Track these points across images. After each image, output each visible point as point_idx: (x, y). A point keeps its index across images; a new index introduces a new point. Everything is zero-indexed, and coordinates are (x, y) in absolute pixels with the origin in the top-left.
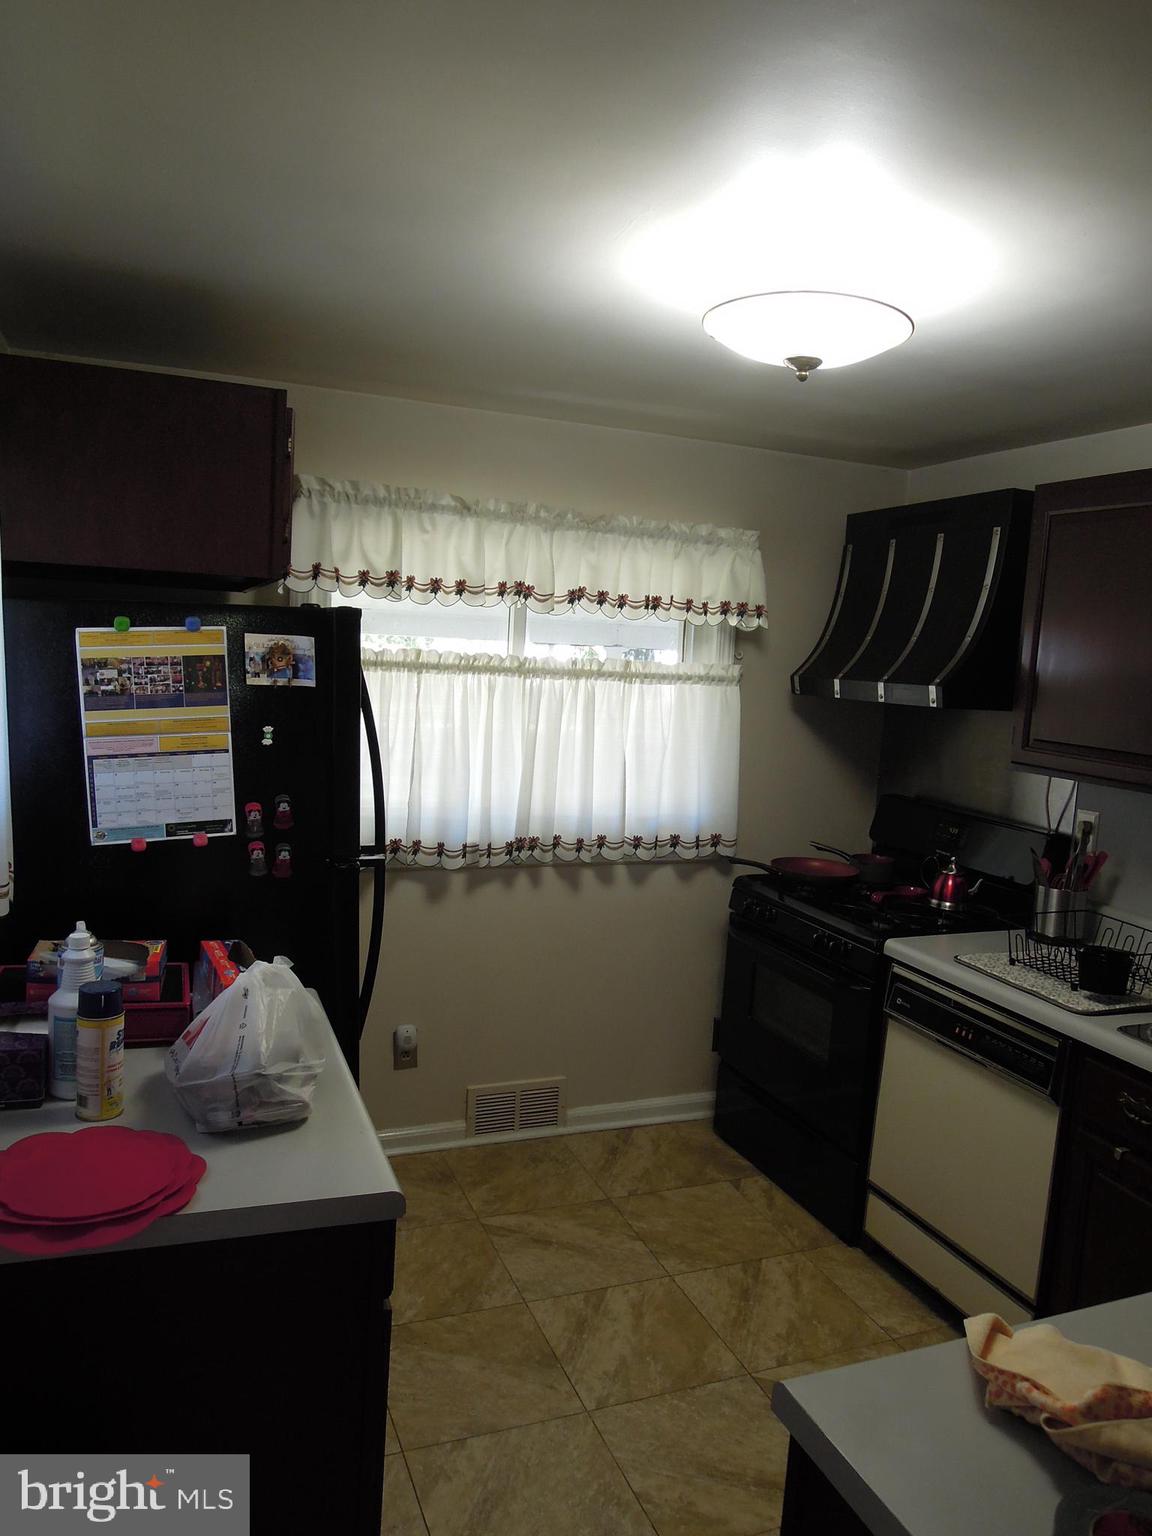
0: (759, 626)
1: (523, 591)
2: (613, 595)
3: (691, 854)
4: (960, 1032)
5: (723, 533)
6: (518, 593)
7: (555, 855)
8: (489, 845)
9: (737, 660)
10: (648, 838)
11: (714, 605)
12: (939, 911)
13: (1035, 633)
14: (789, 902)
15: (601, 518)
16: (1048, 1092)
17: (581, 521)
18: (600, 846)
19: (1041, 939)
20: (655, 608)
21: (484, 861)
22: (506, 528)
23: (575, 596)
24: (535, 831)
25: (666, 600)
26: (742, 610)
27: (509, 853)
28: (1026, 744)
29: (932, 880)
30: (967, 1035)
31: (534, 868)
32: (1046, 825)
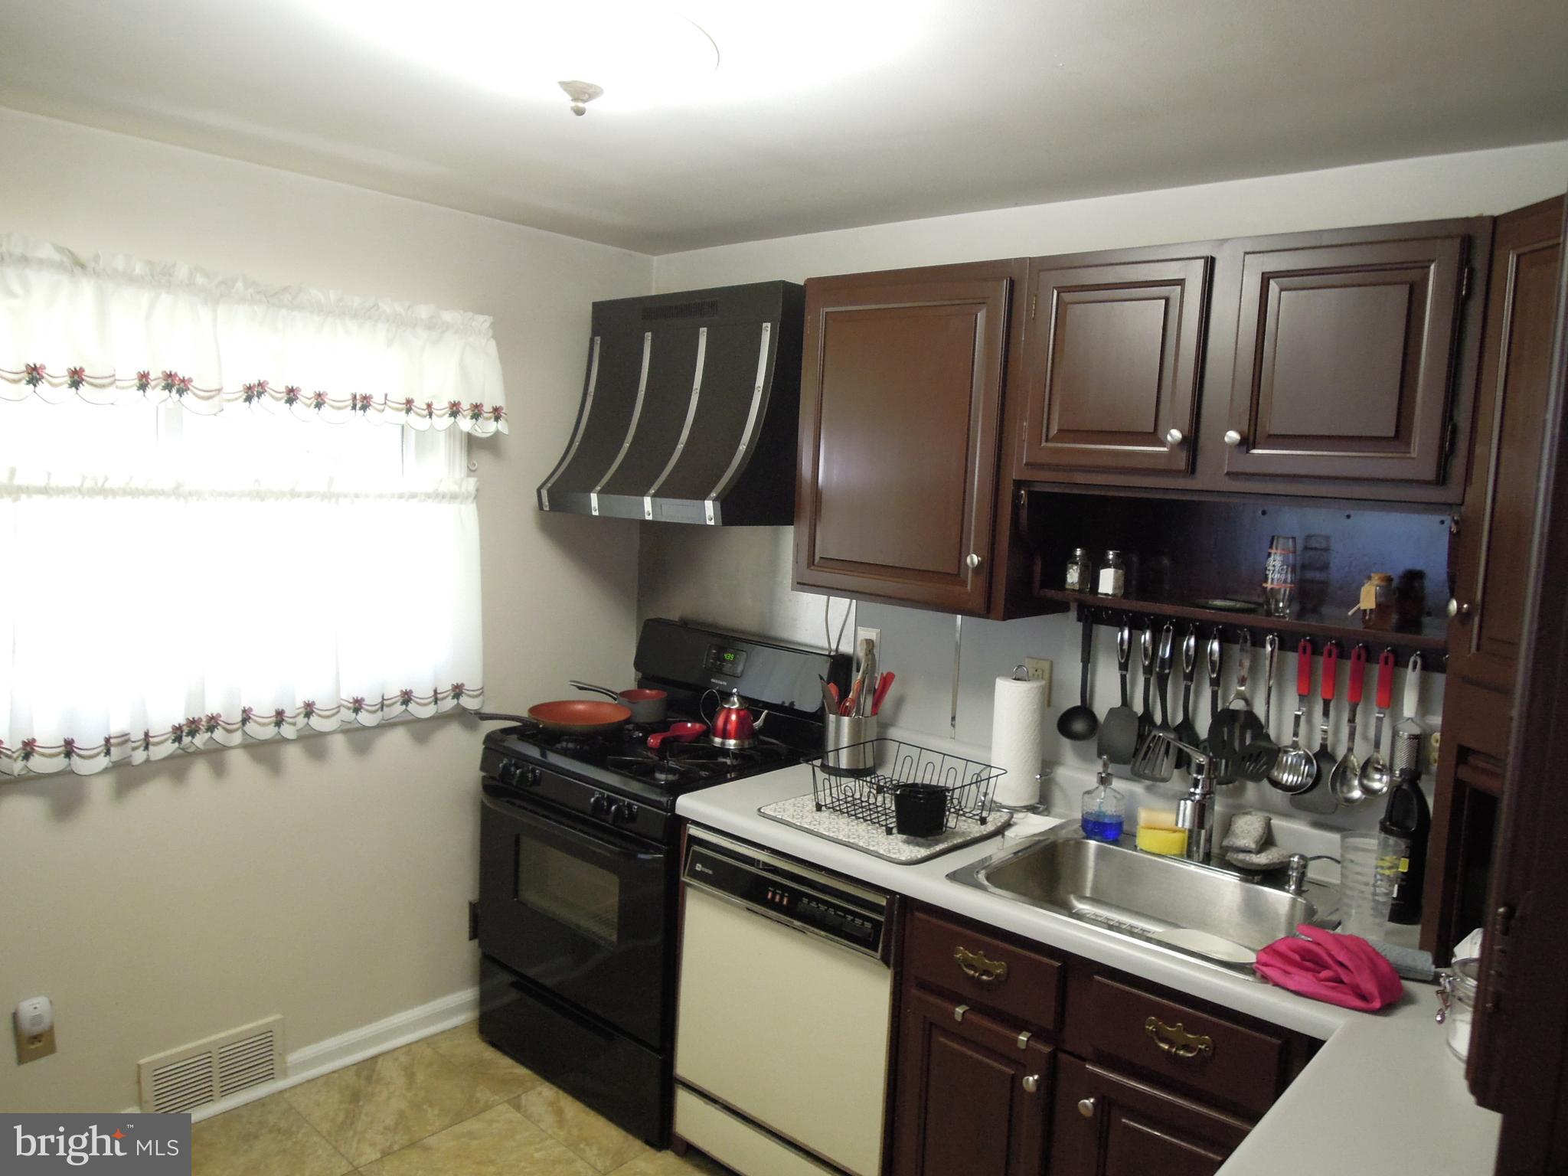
0: (497, 433)
1: (174, 383)
2: (307, 392)
3: (429, 711)
4: (773, 897)
5: (448, 316)
6: (168, 387)
7: (245, 733)
8: (147, 735)
9: (471, 471)
10: (371, 699)
11: (441, 405)
12: (723, 751)
13: (815, 439)
14: (554, 759)
15: (286, 289)
16: (878, 955)
17: (259, 293)
18: (308, 715)
19: (837, 772)
20: (364, 408)
21: (139, 756)
22: (145, 297)
23: (253, 392)
24: (212, 705)
25: (378, 398)
26: (477, 412)
27: (178, 739)
28: (811, 562)
29: (712, 715)
30: (781, 899)
31: (216, 755)
32: (826, 645)
